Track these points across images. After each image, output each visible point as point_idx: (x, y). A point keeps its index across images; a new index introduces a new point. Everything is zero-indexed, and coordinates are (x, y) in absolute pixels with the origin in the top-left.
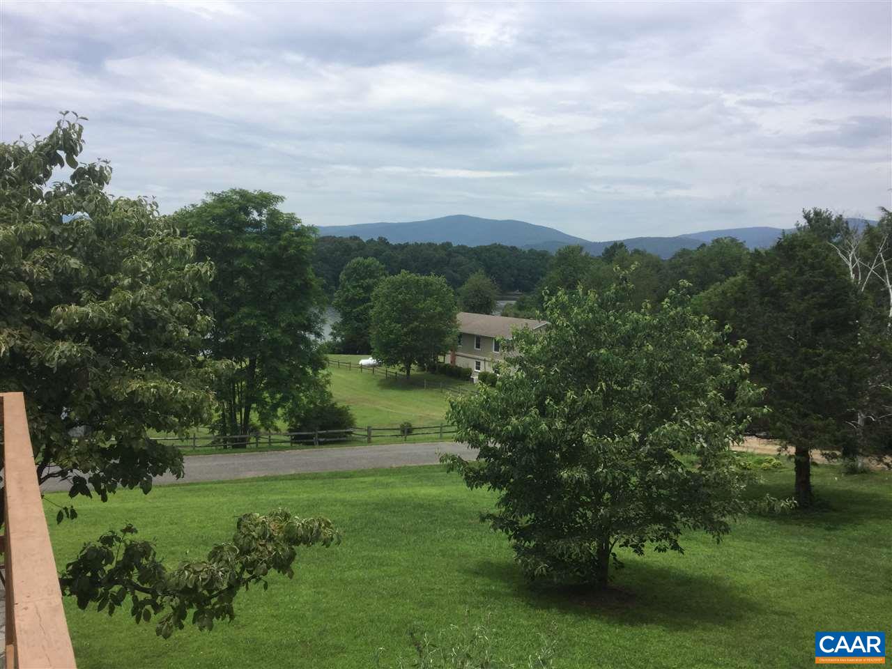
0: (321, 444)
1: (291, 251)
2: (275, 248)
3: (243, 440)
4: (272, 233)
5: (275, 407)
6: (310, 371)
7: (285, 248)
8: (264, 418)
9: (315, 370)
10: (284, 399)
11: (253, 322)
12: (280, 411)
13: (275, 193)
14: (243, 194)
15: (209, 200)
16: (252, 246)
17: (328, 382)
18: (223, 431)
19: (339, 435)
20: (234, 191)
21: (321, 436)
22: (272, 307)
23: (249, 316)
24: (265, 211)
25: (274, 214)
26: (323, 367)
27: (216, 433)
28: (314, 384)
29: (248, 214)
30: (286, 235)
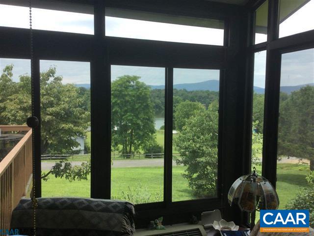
0: (154, 158)
1: (143, 94)
2: (138, 94)
3: (129, 156)
4: (137, 88)
5: (139, 146)
6: (150, 134)
7: (141, 93)
8: (135, 149)
9: (152, 133)
10: (142, 143)
11: (131, 118)
12: (140, 147)
13: (138, 76)
14: (128, 77)
15: (118, 79)
16: (130, 93)
17: (156, 138)
18: (123, 153)
19: (160, 155)
20: (125, 76)
21: (153, 155)
22: (137, 113)
23: (130, 116)
24: (135, 82)
25: (138, 83)
26: (154, 133)
27: (121, 153)
28: (151, 138)
29: (130, 83)
30: (141, 89)
